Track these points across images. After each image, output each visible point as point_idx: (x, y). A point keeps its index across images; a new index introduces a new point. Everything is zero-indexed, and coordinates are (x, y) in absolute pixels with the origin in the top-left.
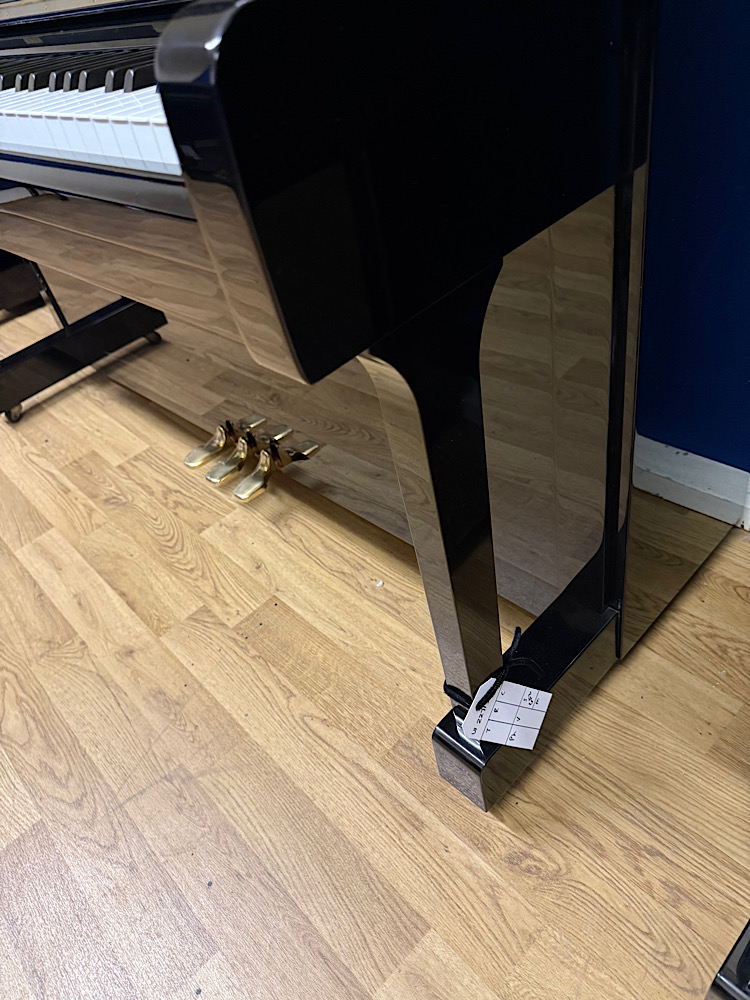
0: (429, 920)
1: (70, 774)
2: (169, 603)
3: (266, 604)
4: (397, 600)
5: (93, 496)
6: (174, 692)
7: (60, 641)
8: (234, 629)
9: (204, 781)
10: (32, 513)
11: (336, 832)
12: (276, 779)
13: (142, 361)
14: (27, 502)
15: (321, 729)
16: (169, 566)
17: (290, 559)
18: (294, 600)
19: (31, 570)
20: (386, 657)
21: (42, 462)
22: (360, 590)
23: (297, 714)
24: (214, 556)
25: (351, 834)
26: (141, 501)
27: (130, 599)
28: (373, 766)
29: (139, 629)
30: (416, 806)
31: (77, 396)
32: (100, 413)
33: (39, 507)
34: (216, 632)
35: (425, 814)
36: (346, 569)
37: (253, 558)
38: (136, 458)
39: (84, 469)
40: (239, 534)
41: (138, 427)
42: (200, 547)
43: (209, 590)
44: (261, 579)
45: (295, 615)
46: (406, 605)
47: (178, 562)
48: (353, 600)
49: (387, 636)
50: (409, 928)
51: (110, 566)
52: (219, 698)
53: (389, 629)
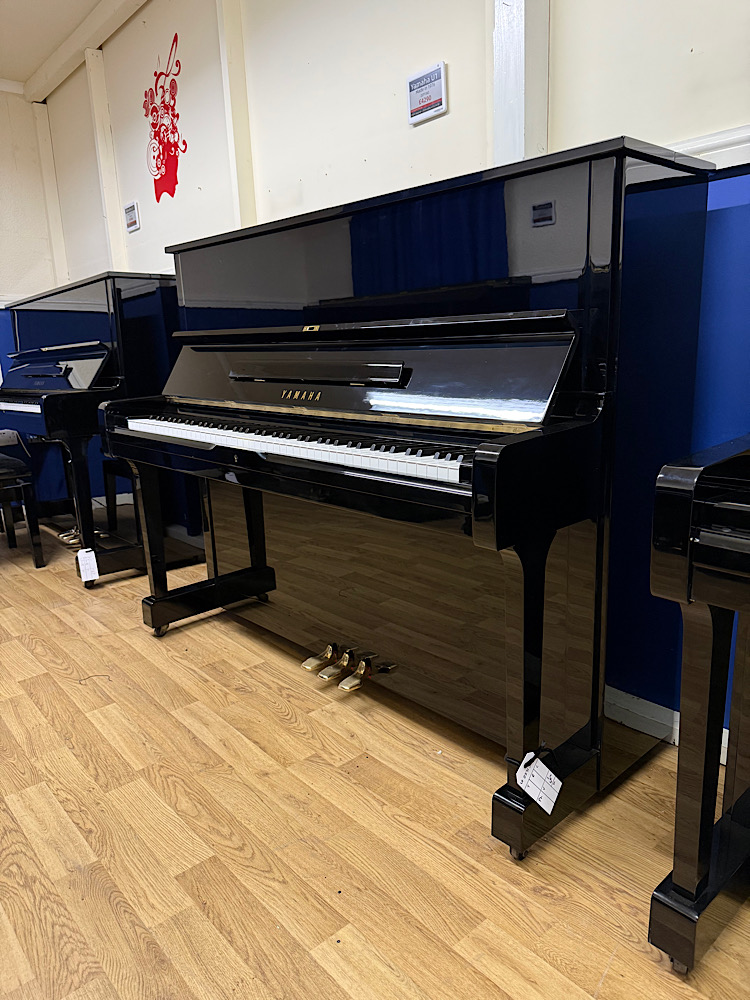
0: (485, 914)
1: (232, 834)
2: (292, 751)
3: (360, 756)
4: (452, 762)
5: (225, 686)
6: (302, 797)
7: (212, 763)
8: (339, 768)
9: (329, 843)
10: (180, 690)
11: (422, 871)
12: (379, 845)
13: (254, 610)
14: (176, 685)
15: (407, 822)
16: (289, 730)
17: (375, 734)
18: (380, 757)
19: (185, 724)
20: (446, 789)
21: (185, 662)
22: (427, 755)
23: (389, 814)
24: (320, 728)
25: (432, 873)
26: (262, 691)
27: (262, 746)
28: (443, 842)
29: (271, 762)
30: (473, 862)
31: (207, 626)
32: (225, 638)
33: (186, 688)
34: (328, 769)
35: (479, 866)
36: (415, 743)
37: (348, 731)
38: (256, 667)
39: (217, 669)
40: (336, 717)
41: (254, 649)
42: (310, 721)
43: (319, 746)
44: (355, 742)
45: (381, 764)
46: (458, 765)
47: (294, 728)
48: (422, 759)
49: (447, 779)
50: (474, 918)
51: (244, 726)
52: (334, 802)
53: (448, 776)
